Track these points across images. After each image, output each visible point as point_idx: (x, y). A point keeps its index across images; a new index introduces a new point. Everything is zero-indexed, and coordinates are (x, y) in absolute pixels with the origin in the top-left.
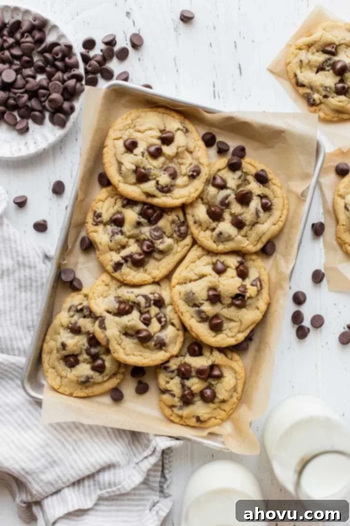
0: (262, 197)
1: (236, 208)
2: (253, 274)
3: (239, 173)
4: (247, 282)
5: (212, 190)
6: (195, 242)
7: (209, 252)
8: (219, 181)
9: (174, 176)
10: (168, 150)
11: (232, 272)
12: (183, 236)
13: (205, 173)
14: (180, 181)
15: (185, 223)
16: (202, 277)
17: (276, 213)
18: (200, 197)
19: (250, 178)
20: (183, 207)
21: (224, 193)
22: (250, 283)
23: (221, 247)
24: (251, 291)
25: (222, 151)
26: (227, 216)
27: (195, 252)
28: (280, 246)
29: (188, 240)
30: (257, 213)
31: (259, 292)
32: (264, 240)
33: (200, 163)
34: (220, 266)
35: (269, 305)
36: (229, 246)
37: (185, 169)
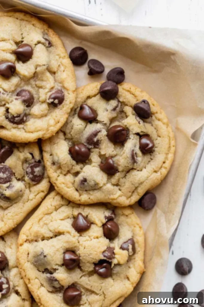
0: (140, 136)
1: (107, 148)
2: (125, 234)
3: (113, 103)
4: (116, 244)
5: (77, 123)
6: (52, 188)
7: (70, 202)
8: (87, 112)
9: (29, 102)
10: (23, 69)
11: (96, 231)
12: (37, 180)
13: (70, 100)
14: (37, 109)
15: (40, 162)
16: (58, 234)
17: (159, 157)
18: (63, 131)
19: (129, 110)
20: (40, 143)
21: (92, 128)
22: (120, 246)
23: (85, 198)
24: (121, 256)
25: (94, 73)
26: (95, 158)
27: (52, 201)
28: (162, 199)
29: (44, 185)
30: (133, 157)
31: (130, 258)
32: (141, 191)
33: (64, 87)
34: (82, 221)
35: (143, 274)
36: (96, 196)
37: (44, 94)
